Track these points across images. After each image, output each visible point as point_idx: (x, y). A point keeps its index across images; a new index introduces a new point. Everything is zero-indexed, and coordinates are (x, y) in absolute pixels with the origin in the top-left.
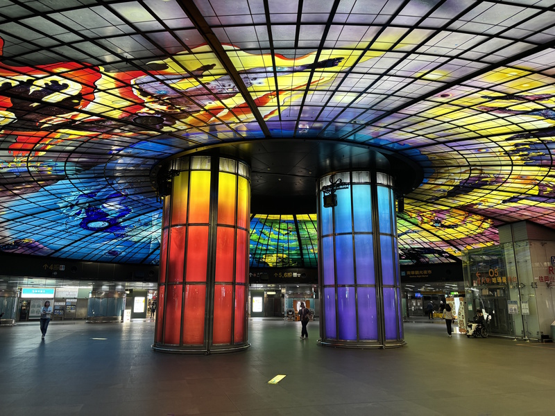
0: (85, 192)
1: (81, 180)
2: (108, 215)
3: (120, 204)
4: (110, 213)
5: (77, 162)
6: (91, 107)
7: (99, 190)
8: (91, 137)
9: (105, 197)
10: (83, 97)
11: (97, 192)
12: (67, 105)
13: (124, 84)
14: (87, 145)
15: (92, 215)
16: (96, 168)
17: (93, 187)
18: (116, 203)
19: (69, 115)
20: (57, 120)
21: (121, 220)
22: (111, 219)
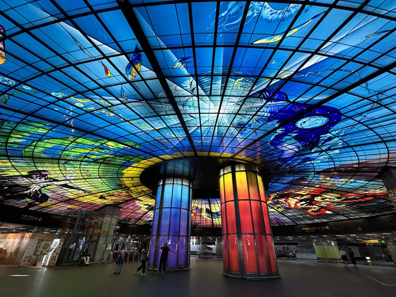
0: (309, 162)
1: (308, 171)
2: (295, 138)
3: (283, 151)
4: (293, 141)
5: (306, 181)
6: (296, 200)
7: (299, 164)
8: (297, 191)
9: (295, 158)
10: (297, 203)
11: (301, 162)
12: (301, 201)
13: (290, 205)
14: (299, 188)
15: (314, 138)
16: (298, 178)
17: (303, 166)
18: (286, 153)
19: (302, 198)
20: (305, 197)
21: (279, 131)
22: (291, 132)
